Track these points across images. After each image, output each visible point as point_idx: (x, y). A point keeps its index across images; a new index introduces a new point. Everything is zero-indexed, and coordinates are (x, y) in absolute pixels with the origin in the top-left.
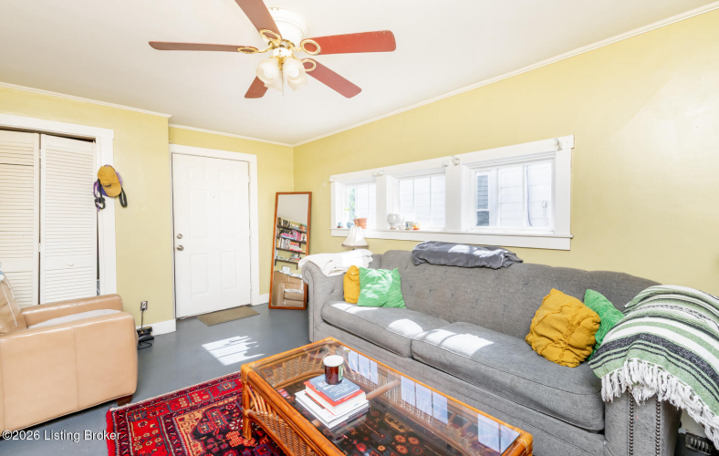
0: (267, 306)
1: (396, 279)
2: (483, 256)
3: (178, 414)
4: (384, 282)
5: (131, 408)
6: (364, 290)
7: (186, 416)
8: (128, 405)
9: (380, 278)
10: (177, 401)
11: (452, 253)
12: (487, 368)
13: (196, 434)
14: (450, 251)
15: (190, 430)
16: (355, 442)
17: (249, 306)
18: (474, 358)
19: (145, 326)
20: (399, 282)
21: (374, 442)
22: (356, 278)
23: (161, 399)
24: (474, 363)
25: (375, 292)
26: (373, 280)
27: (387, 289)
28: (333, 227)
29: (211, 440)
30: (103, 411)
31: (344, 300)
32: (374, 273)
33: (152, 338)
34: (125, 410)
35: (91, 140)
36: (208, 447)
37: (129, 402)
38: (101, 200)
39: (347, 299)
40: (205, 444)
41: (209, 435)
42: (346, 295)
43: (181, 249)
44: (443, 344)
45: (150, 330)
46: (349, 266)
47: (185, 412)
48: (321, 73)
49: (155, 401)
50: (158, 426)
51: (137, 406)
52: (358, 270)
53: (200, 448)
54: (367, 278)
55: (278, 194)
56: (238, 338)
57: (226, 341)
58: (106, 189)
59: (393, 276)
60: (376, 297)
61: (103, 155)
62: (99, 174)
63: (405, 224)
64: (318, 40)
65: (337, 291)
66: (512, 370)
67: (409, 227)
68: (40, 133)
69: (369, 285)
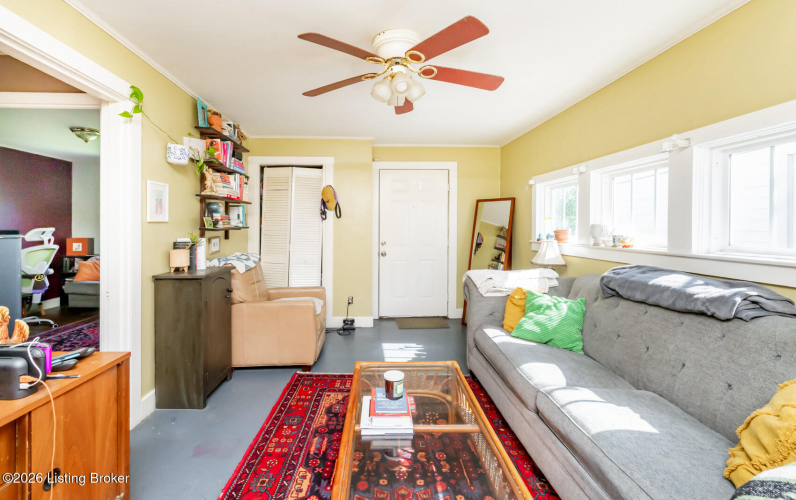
0: (460, 322)
1: (574, 312)
2: (701, 296)
3: (329, 391)
4: (553, 313)
5: (308, 376)
6: (523, 319)
7: (332, 395)
8: (308, 373)
9: (548, 307)
10: (335, 381)
11: (652, 285)
12: (605, 459)
13: (329, 411)
14: (651, 283)
15: (327, 406)
16: (439, 478)
17: (445, 318)
18: (595, 439)
19: (350, 317)
20: (578, 317)
21: (458, 488)
22: (521, 303)
23: (327, 376)
24: (592, 445)
25: (538, 324)
26: (538, 308)
27: (555, 324)
28: (533, 240)
29: (334, 419)
30: (293, 371)
31: (502, 326)
32: (546, 300)
33: (354, 329)
34: (303, 376)
35: (320, 167)
36: (330, 423)
37: (309, 371)
38: (323, 213)
39: (505, 327)
40: (329, 419)
41: (336, 415)
42: (506, 321)
43: (384, 255)
44: (568, 407)
45: (353, 321)
46: (515, 287)
47: (334, 391)
48: (447, 75)
49: (324, 376)
50: (312, 395)
51: (311, 376)
52: (524, 294)
53: (324, 421)
54: (533, 305)
55: (478, 201)
56: (414, 345)
57: (402, 345)
58: (328, 205)
59: (570, 308)
60: (537, 329)
61: (328, 177)
62: (323, 194)
63: (611, 239)
64: (418, 48)
65: (498, 315)
66: (636, 476)
67: (617, 243)
68: (292, 166)
69: (531, 314)
